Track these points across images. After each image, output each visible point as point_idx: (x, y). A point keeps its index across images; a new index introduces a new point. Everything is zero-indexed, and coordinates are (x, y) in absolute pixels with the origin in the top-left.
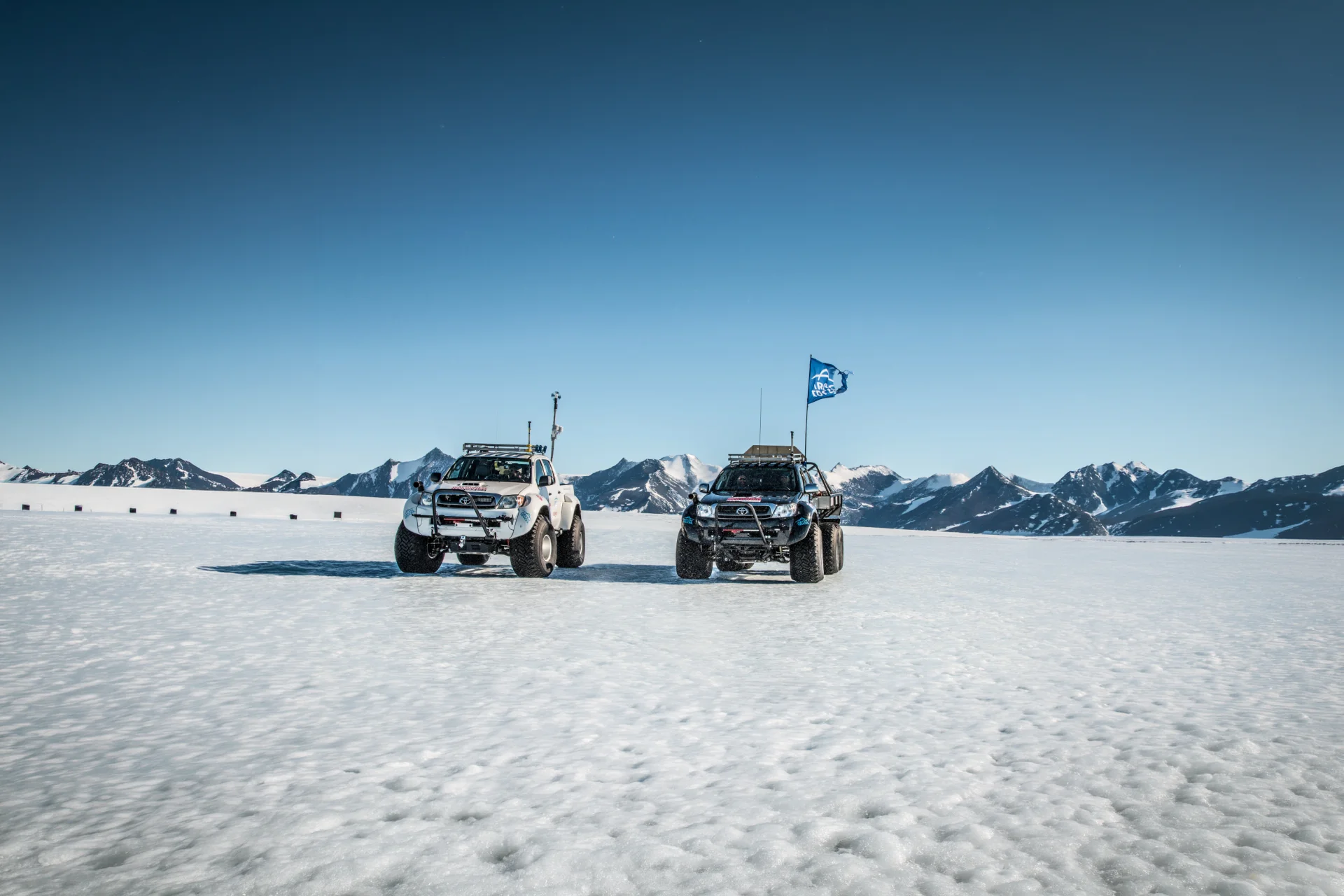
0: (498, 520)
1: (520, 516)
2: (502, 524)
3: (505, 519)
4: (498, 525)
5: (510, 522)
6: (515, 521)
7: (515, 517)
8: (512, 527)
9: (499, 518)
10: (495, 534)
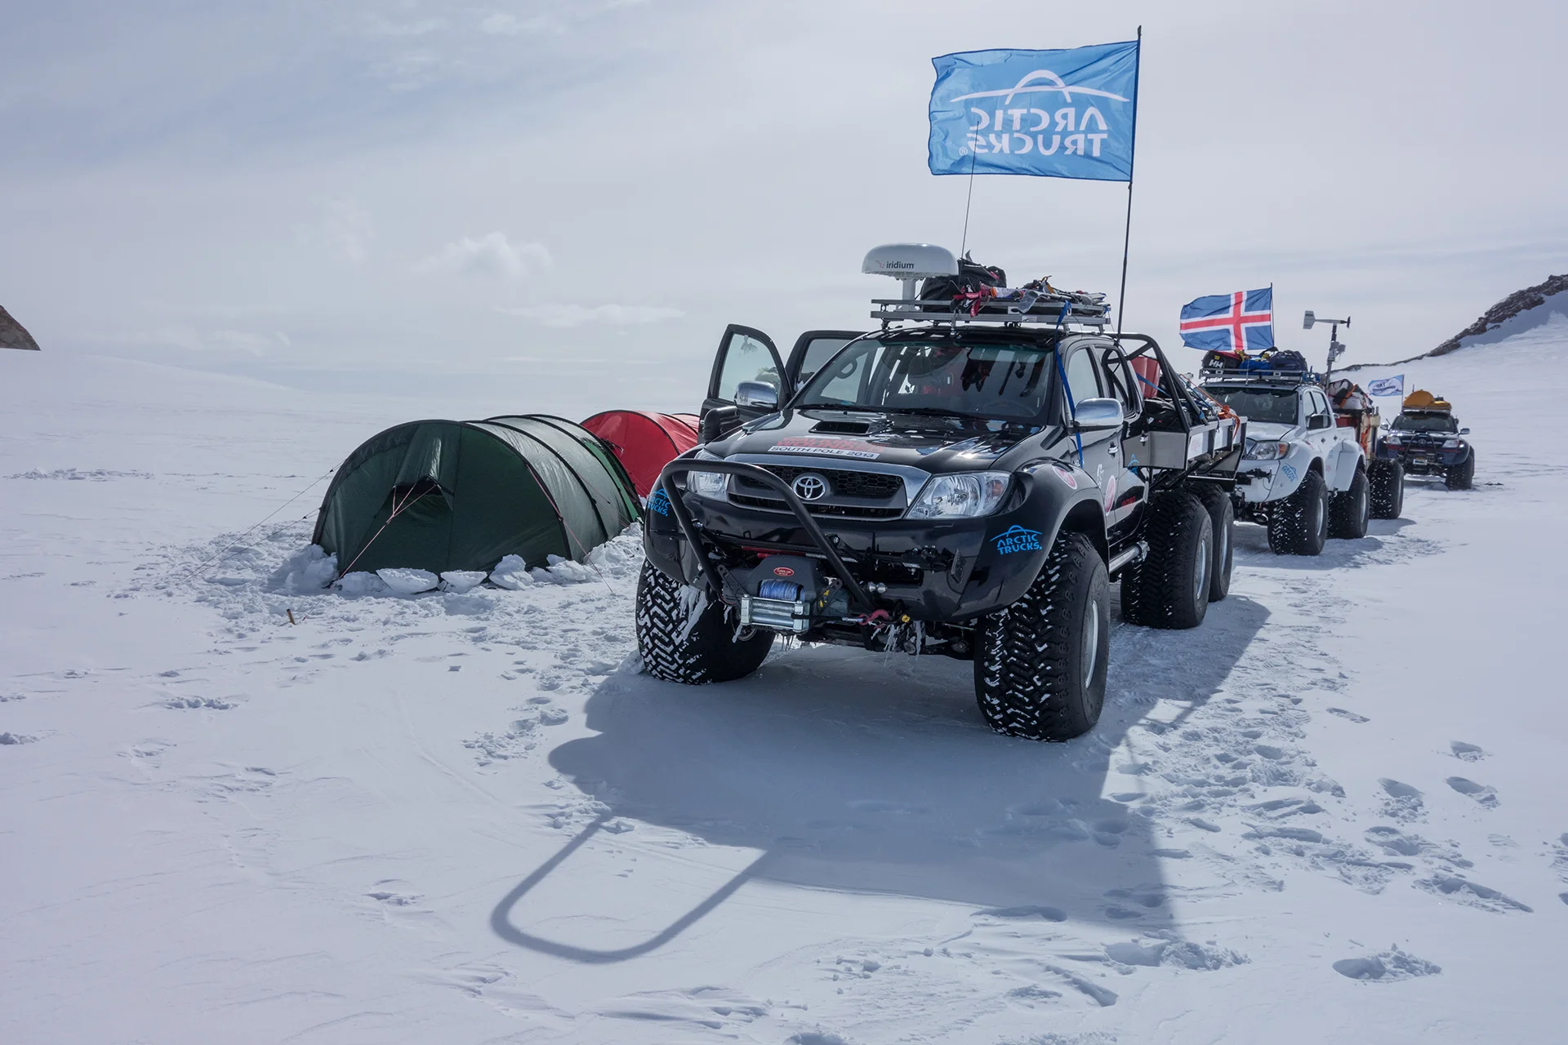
0: (1248, 476)
1: (1281, 471)
2: (1255, 481)
3: (1260, 474)
4: (1247, 482)
5: (1266, 479)
6: (1273, 477)
7: (1274, 473)
8: (1268, 486)
9: (1251, 472)
10: (1243, 494)
